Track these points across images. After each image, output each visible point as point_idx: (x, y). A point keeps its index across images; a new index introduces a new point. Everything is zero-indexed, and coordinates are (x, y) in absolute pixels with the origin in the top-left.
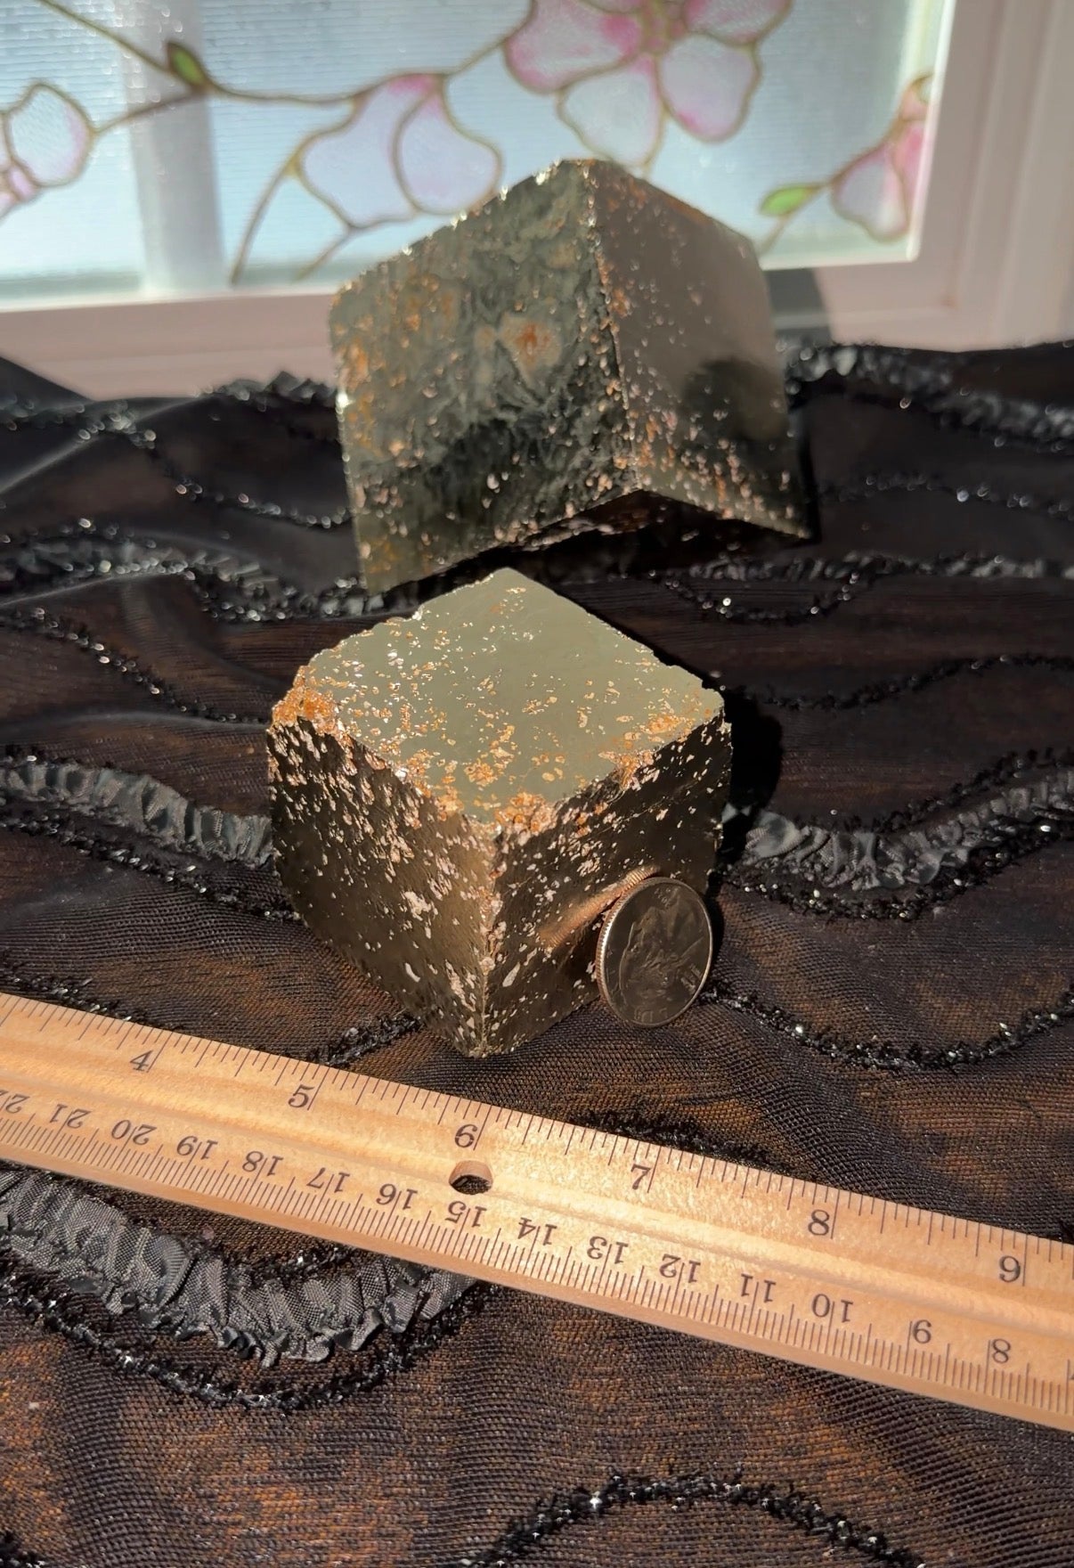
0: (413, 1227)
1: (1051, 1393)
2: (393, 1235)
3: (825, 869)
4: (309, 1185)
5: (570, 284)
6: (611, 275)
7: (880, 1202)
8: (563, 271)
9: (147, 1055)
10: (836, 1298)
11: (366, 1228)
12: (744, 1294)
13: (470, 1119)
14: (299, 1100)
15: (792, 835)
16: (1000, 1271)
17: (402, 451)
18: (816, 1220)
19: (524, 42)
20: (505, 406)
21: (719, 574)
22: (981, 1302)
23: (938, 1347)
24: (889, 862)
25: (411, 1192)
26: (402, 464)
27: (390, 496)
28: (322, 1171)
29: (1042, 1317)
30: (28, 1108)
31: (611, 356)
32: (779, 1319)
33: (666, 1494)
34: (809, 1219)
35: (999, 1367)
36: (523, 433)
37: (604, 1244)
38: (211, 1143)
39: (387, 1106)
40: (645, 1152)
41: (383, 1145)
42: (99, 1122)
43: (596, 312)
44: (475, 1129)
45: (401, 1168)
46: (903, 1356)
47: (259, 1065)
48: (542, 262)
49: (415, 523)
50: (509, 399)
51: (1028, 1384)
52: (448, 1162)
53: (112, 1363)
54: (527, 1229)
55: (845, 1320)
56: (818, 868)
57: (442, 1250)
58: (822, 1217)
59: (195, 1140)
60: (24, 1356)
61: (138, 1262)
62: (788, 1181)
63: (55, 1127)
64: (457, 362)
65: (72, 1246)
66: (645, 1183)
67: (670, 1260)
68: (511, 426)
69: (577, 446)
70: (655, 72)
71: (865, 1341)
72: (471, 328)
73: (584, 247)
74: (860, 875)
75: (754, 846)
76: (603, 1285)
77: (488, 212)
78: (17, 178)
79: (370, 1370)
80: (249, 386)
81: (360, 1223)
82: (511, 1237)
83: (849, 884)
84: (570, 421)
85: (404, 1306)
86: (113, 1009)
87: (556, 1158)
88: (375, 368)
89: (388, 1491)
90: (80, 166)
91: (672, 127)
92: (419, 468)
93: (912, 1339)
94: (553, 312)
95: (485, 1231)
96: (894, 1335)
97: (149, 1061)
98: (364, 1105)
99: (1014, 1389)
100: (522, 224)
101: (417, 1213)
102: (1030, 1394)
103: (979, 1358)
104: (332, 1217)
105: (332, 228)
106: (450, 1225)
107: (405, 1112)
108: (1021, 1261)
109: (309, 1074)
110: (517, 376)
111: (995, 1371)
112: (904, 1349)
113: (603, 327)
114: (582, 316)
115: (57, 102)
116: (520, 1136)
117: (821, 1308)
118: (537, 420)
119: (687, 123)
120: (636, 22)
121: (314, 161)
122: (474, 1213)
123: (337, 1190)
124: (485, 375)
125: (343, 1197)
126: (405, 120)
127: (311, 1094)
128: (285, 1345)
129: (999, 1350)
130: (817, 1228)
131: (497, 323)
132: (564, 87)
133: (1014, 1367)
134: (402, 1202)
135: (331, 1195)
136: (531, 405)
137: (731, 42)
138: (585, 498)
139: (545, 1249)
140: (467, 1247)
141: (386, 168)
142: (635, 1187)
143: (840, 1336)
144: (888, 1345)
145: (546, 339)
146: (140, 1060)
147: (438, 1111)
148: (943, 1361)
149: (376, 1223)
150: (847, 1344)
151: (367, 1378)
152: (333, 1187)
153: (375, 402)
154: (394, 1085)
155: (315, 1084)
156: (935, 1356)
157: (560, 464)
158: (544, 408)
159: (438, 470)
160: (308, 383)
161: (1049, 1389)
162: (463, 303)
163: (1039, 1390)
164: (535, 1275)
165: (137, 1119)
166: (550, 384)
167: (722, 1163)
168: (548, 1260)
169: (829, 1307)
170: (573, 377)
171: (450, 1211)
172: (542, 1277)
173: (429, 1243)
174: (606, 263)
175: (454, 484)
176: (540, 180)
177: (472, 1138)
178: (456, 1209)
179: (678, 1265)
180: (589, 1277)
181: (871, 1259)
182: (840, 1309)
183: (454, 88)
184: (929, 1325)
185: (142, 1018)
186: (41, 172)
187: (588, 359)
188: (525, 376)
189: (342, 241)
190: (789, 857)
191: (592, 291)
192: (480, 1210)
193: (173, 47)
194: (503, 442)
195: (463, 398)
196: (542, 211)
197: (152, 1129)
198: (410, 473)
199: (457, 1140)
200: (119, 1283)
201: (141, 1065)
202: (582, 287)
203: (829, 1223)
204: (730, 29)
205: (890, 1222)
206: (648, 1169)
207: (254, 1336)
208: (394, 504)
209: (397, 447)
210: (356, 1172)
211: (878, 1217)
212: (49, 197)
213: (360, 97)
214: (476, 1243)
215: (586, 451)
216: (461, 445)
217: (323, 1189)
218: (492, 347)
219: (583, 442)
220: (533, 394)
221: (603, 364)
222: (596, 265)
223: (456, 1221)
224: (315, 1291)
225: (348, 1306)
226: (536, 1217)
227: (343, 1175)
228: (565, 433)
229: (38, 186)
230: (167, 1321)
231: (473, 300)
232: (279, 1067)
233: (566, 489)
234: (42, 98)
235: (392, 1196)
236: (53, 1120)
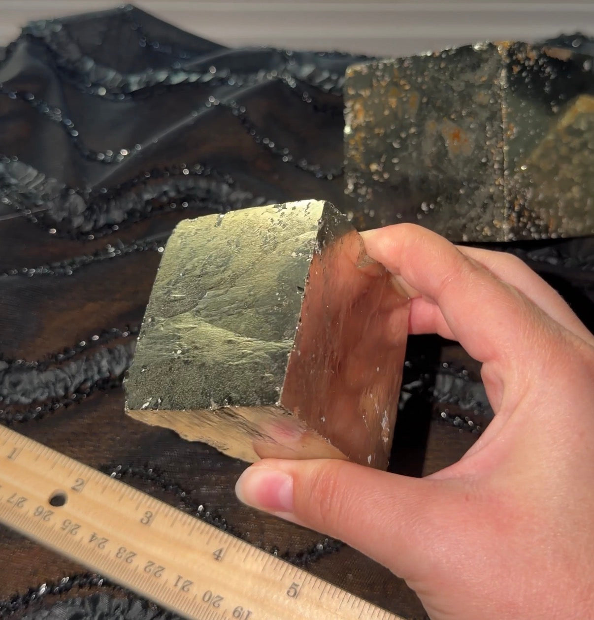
5: (485, 115)
8: (481, 106)
14: (292, 592)
17: (376, 170)
26: (376, 178)
27: (367, 192)
30: (165, 576)
31: (501, 163)
38: (249, 612)
39: (334, 604)
42: (197, 590)
43: (496, 136)
47: (273, 565)
48: (470, 96)
49: (378, 212)
50: (440, 165)
59: (242, 610)
63: (177, 590)
64: (414, 134)
69: (474, 205)
72: (424, 118)
73: (496, 97)
77: (443, 56)
84: (472, 191)
88: (367, 120)
92: (384, 183)
94: (472, 126)
97: (222, 555)
98: (324, 600)
100: (462, 70)
107: (344, 609)
109: (297, 575)
110: (446, 155)
114: (488, 136)
118: (453, 182)
124: (429, 148)
127: (298, 589)
131: (439, 121)
136: (452, 173)
138: (475, 234)
145: (466, 140)
146: (218, 553)
147: (359, 611)
153: (365, 138)
155: (300, 583)
157: (463, 211)
158: (459, 178)
159: (396, 188)
162: (422, 103)
165: (215, 591)
166: (464, 165)
170: (478, 167)
174: (507, 108)
176: (476, 47)
187: (488, 161)
188: (451, 156)
191: (496, 124)
195: (414, 155)
196: (475, 67)
197: (222, 599)
198: (379, 184)
201: (218, 557)
202: (491, 119)
208: (368, 197)
209: (374, 167)
215: (479, 210)
218: (435, 133)
219: (478, 204)
220: (454, 167)
221: (496, 166)
222: (501, 110)
228: (468, 196)
231: (427, 103)
232: (284, 569)
233: (464, 226)
236: (175, 585)
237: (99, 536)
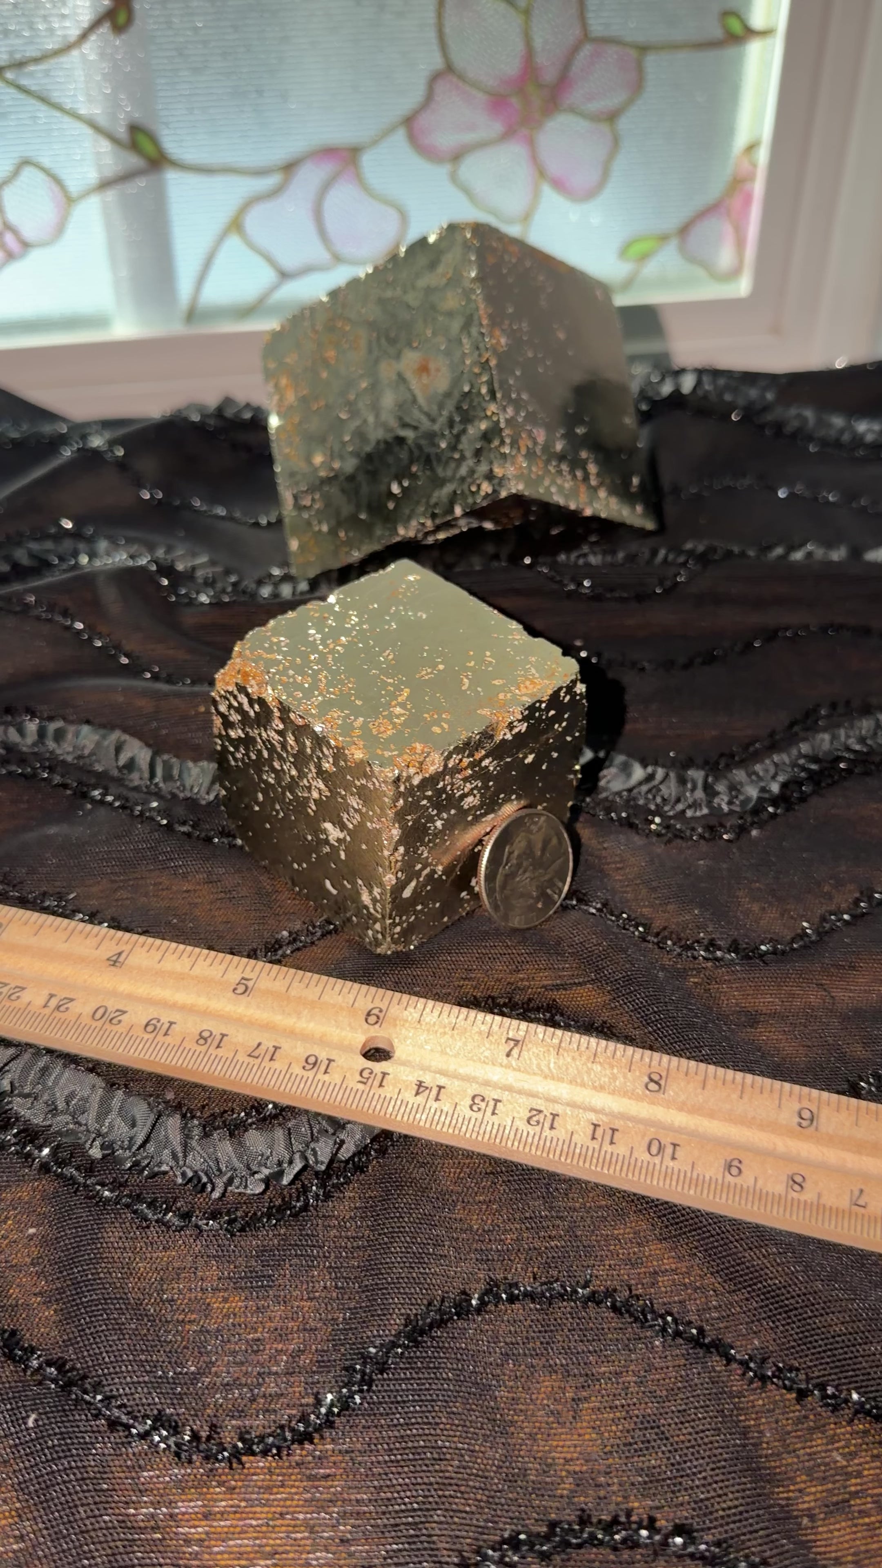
0: (331, 1088)
1: (837, 1216)
2: (315, 1095)
3: (664, 800)
4: (249, 1055)
5: (456, 325)
6: (491, 317)
7: (702, 1066)
8: (450, 314)
9: (120, 954)
10: (666, 1141)
11: (294, 1089)
12: (593, 1138)
13: (377, 1003)
14: (241, 989)
15: (638, 773)
16: (797, 1120)
17: (323, 463)
18: (652, 1080)
19: (424, 120)
20: (405, 425)
21: (581, 562)
22: (783, 1144)
23: (747, 1179)
24: (717, 794)
25: (330, 1061)
26: (323, 474)
27: (313, 500)
28: (259, 1045)
29: (832, 1156)
30: (26, 997)
31: (490, 383)
32: (621, 1158)
33: (531, 1296)
34: (646, 1079)
35: (795, 1195)
36: (420, 447)
37: (483, 1100)
38: (171, 1023)
39: (312, 993)
40: (519, 1028)
41: (307, 1024)
42: (83, 1008)
43: (478, 348)
44: (381, 1011)
45: (322, 1041)
46: (719, 1187)
47: (209, 961)
48: (433, 307)
49: (333, 522)
50: (407, 420)
51: (819, 1208)
52: (359, 1037)
53: (94, 1197)
54: (422, 1089)
55: (673, 1158)
56: (659, 800)
57: (354, 1106)
58: (656, 1077)
59: (158, 1021)
60: (24, 1193)
61: (112, 1117)
62: (630, 1050)
63: (47, 1011)
64: (365, 389)
65: (61, 1105)
66: (515, 1052)
67: (535, 1113)
68: (410, 442)
69: (463, 458)
70: (531, 143)
71: (689, 1175)
72: (377, 361)
73: (467, 294)
74: (695, 805)
75: (608, 782)
76: (481, 1132)
77: (390, 266)
78: (9, 239)
79: (298, 1200)
80: (201, 409)
81: (290, 1085)
82: (409, 1095)
83: (683, 812)
84: (458, 437)
85: (324, 1150)
86: (93, 918)
87: (445, 1033)
88: (300, 394)
89: (311, 1295)
90: (60, 229)
91: (547, 191)
92: (336, 477)
93: (727, 1173)
94: (443, 348)
95: (389, 1091)
96: (712, 1170)
97: (121, 959)
98: (293, 992)
99: (808, 1213)
100: (417, 276)
101: (335, 1077)
102: (820, 1217)
103: (780, 1188)
104: (267, 1081)
105: (266, 276)
106: (361, 1087)
107: (326, 998)
108: (815, 1110)
109: (249, 968)
110: (414, 401)
111: (793, 1199)
112: (720, 1181)
113: (483, 360)
114: (466, 351)
115: (41, 176)
116: (416, 1016)
117: (654, 1150)
118: (431, 437)
119: (559, 185)
120: (515, 101)
121: (252, 221)
122: (380, 1076)
123: (271, 1059)
124: (388, 400)
125: (276, 1065)
126: (326, 187)
127: (250, 984)
128: (230, 1181)
129: (796, 1182)
130: (653, 1086)
131: (398, 356)
132: (457, 157)
133: (808, 1196)
134: (323, 1068)
135: (266, 1063)
136: (426, 424)
137: (594, 118)
138: (470, 500)
139: (435, 1105)
140: (374, 1103)
141: (310, 227)
142: (508, 1055)
143: (670, 1171)
144: (707, 1178)
145: (438, 370)
146: (115, 958)
147: (352, 997)
148: (751, 1190)
149: (302, 1086)
150: (675, 1177)
151: (295, 1207)
152: (268, 1057)
153: (300, 423)
154: (316, 976)
155: (253, 976)
156: (745, 1187)
157: (449, 473)
158: (436, 427)
159: (351, 478)
160: (248, 405)
161: (837, 1212)
162: (370, 342)
163: (827, 1213)
164: (428, 1125)
165: (112, 1005)
166: (441, 406)
167: (578, 1036)
168: (438, 1113)
169: (661, 1149)
170: (460, 402)
171: (361, 1075)
172: (433, 1127)
173: (344, 1101)
174: (486, 306)
175: (365, 489)
176: (432, 239)
177: (378, 1017)
178: (366, 1074)
179: (541, 1117)
180: (471, 1126)
181: (695, 1110)
182: (669, 1150)
183: (367, 160)
184: (740, 1162)
185: (116, 925)
186: (29, 232)
187: (472, 386)
188: (421, 400)
189: (275, 288)
190: (635, 791)
191: (474, 331)
192: (384, 1074)
193: (134, 129)
194: (404, 455)
195: (371, 419)
196: (433, 265)
197: (124, 1012)
198: (328, 480)
199: (366, 1020)
200: (99, 1135)
201: (115, 962)
202: (466, 326)
203: (662, 1083)
204: (594, 106)
205: (711, 1081)
206: (518, 1041)
207: (206, 1174)
208: (317, 506)
209: (318, 459)
210: (286, 1045)
211: (700, 1077)
212: (35, 255)
213: (289, 168)
214: (381, 1100)
215: (470, 462)
216: (369, 457)
217: (260, 1060)
218: (394, 377)
219: (468, 454)
220: (428, 415)
221: (484, 390)
222: (477, 309)
223: (365, 1083)
224: (255, 1140)
225: (281, 1151)
226: (428, 1079)
227: (276, 1048)
228: (453, 447)
229: (26, 245)
230: (136, 1164)
231: (378, 338)
232: (225, 963)
233: (454, 493)
234: (28, 173)
235: (315, 1064)
236: (45, 1006)
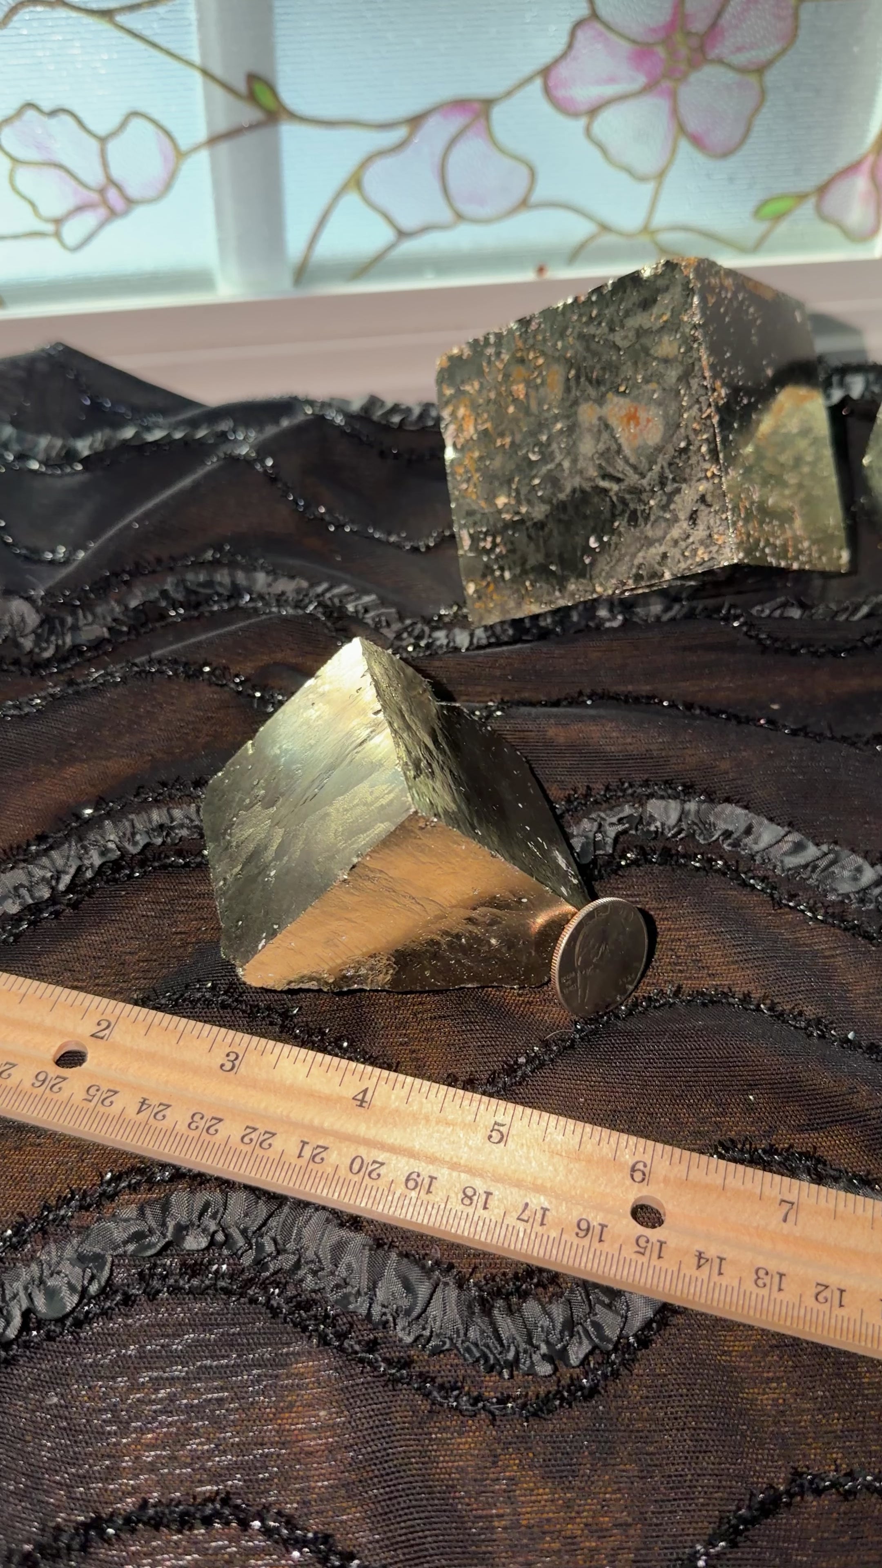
0: (609, 1261)
4: (518, 1219)
5: (672, 375)
6: (712, 367)
8: (666, 361)
9: (365, 1091)
13: (640, 1156)
14: (496, 1136)
17: (505, 504)
19: (563, 71)
20: (605, 476)
21: (777, 613)
25: (602, 1226)
26: (507, 516)
27: (494, 543)
28: (527, 1205)
30: (278, 1143)
31: (711, 441)
36: (623, 502)
37: (767, 1274)
38: (432, 1179)
39: (571, 1141)
40: (788, 1187)
42: (338, 1158)
43: (698, 401)
44: (645, 1166)
45: (592, 1202)
47: (457, 1101)
48: (646, 351)
49: (518, 571)
50: (610, 470)
52: (626, 1194)
54: (702, 1261)
59: (418, 1176)
63: (303, 1162)
64: (561, 431)
66: (791, 1217)
67: (821, 1288)
68: (612, 494)
69: (676, 519)
70: (673, 95)
72: (575, 403)
73: (688, 342)
76: (771, 1309)
77: (594, 298)
78: (112, 195)
79: (587, 1380)
80: (341, 407)
82: (690, 1267)
84: (671, 496)
85: (609, 1326)
87: (717, 1194)
88: (481, 428)
90: (168, 185)
91: (685, 146)
92: (522, 521)
94: (655, 396)
95: (669, 1262)
97: (368, 1098)
98: (551, 1141)
100: (627, 314)
101: (611, 1246)
105: (383, 235)
106: (639, 1258)
109: (500, 1111)
110: (619, 451)
113: (704, 416)
114: (684, 404)
115: (150, 127)
116: (684, 1172)
118: (637, 491)
119: (697, 141)
121: (372, 178)
122: (657, 1245)
123: (541, 1225)
124: (587, 447)
125: (547, 1230)
126: (453, 142)
127: (505, 1130)
128: (516, 1359)
131: (601, 401)
132: (593, 112)
134: (597, 1236)
135: (537, 1229)
136: (633, 478)
137: (742, 70)
138: (683, 565)
139: (719, 1280)
140: (656, 1277)
142: (785, 1220)
145: (648, 421)
146: (360, 1097)
147: (612, 1147)
149: (579, 1255)
151: (584, 1387)
152: (538, 1221)
153: (481, 458)
154: (571, 1122)
155: (507, 1120)
157: (658, 533)
158: (644, 482)
159: (540, 526)
160: (396, 409)
162: (568, 379)
165: (367, 1155)
166: (652, 462)
168: (724, 1290)
170: (674, 457)
171: (638, 1244)
174: (709, 356)
175: (556, 540)
176: (646, 273)
178: (642, 1243)
179: (827, 1293)
180: (759, 1304)
183: (498, 113)
186: (133, 191)
187: (689, 444)
188: (627, 451)
189: (392, 247)
191: (694, 383)
192: (662, 1243)
193: (252, 78)
194: (605, 508)
195: (566, 464)
196: (647, 304)
197: (382, 1164)
198: (514, 525)
199: (631, 1176)
201: (362, 1102)
202: (685, 377)
204: (741, 58)
206: (793, 1204)
208: (498, 550)
209: (501, 501)
210: (553, 1206)
212: (139, 212)
213: (415, 121)
214: (663, 1275)
215: (685, 525)
216: (562, 506)
217: (530, 1223)
218: (595, 421)
219: (682, 516)
220: (635, 468)
221: (704, 449)
222: (700, 359)
223: (643, 1254)
226: (707, 1249)
227: (545, 1210)
228: (664, 507)
229: (130, 203)
231: (578, 377)
232: (475, 1104)
233: (664, 556)
234: (136, 124)
235: (588, 1230)
236: (300, 1156)
237: (154, 1101)
